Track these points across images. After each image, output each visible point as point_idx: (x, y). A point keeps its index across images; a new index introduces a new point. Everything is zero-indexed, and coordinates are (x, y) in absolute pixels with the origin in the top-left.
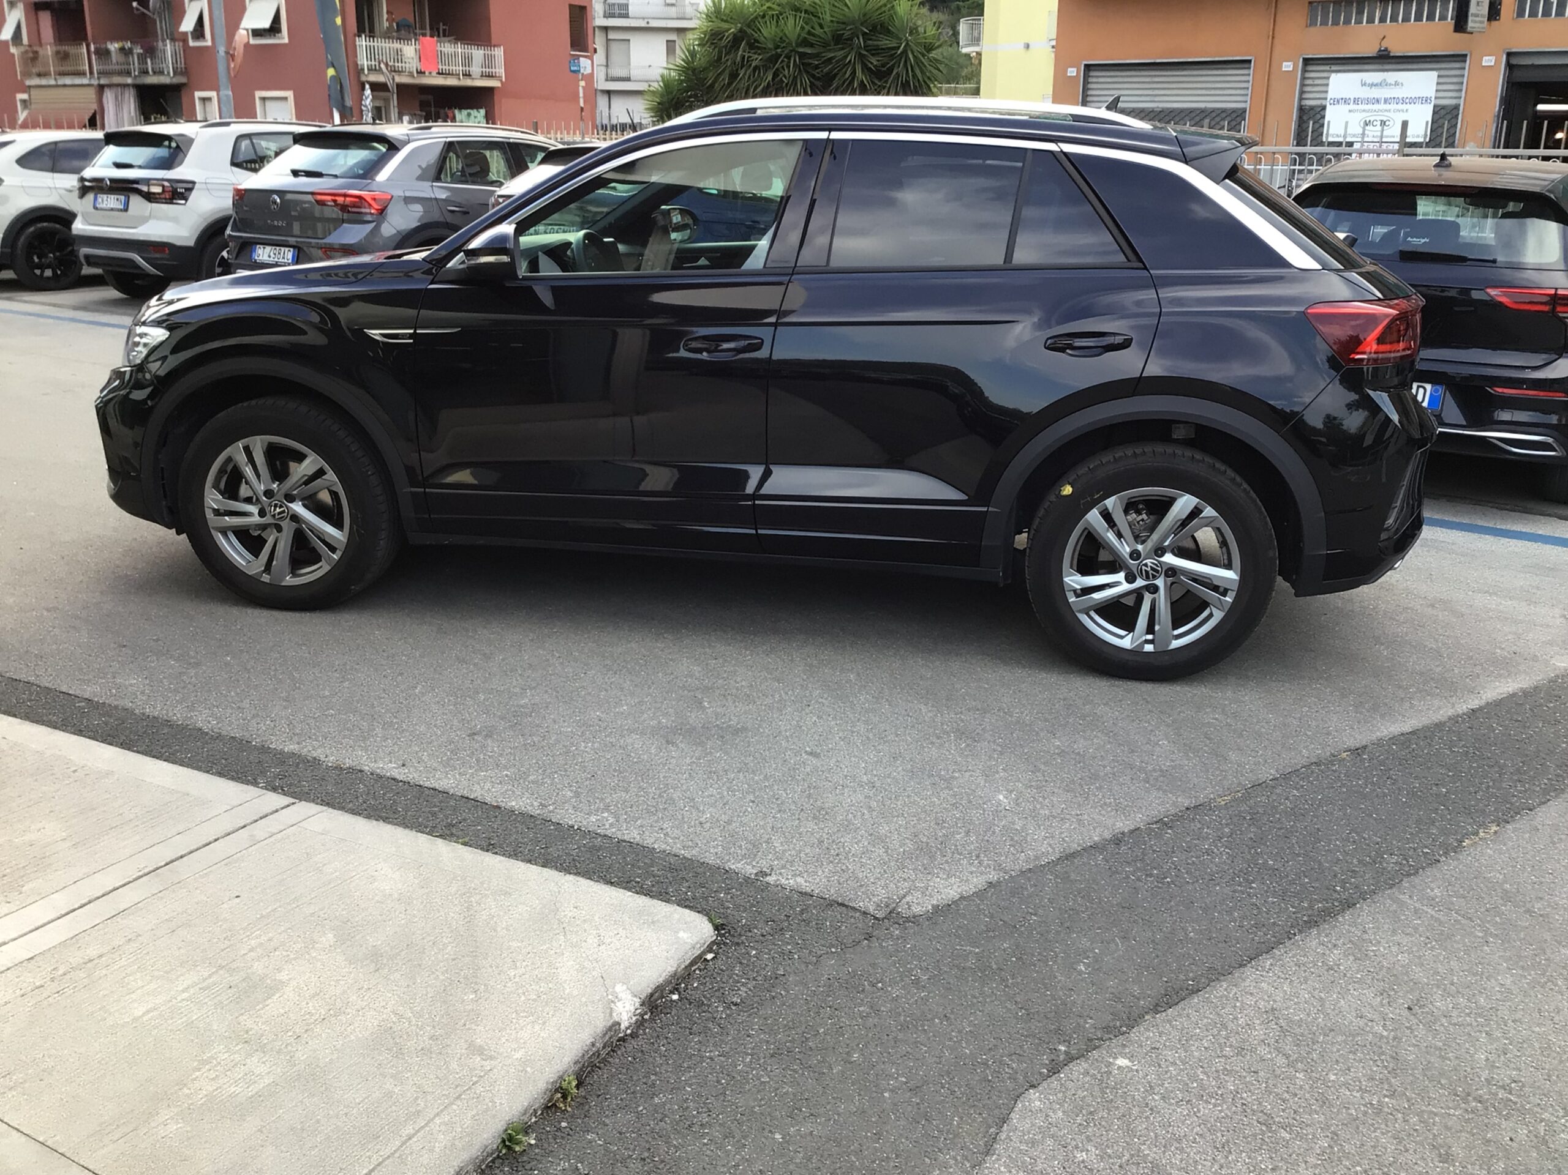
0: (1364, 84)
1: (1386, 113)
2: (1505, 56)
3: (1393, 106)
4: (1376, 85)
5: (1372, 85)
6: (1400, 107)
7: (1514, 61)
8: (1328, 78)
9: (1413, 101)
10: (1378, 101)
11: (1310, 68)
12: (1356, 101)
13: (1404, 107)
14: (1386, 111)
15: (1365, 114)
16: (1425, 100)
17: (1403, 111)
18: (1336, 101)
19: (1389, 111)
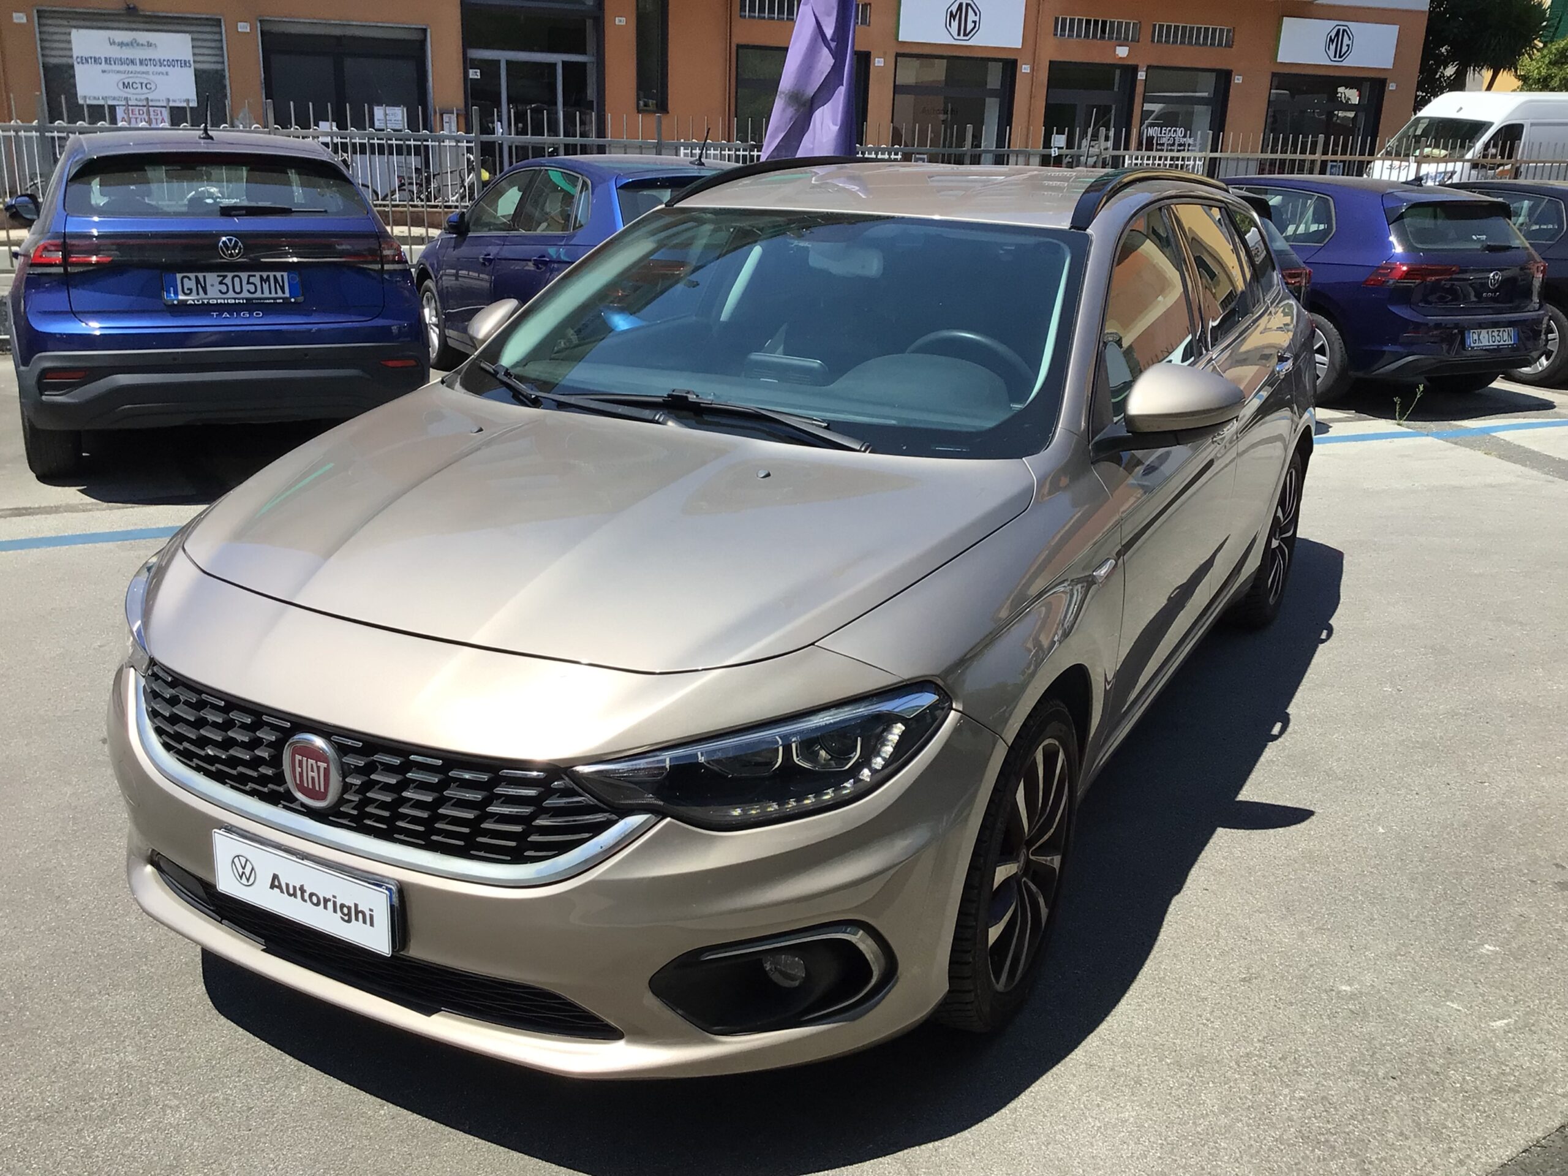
0: (112, 43)
1: (144, 75)
2: (259, 25)
3: (150, 68)
4: (127, 45)
5: (121, 44)
6: (158, 69)
7: (267, 28)
8: (70, 34)
9: (172, 63)
10: (132, 62)
11: (44, 21)
12: (108, 61)
13: (163, 69)
14: (143, 73)
15: (123, 76)
16: (185, 64)
17: (163, 74)
18: (85, 60)
19: (147, 73)
